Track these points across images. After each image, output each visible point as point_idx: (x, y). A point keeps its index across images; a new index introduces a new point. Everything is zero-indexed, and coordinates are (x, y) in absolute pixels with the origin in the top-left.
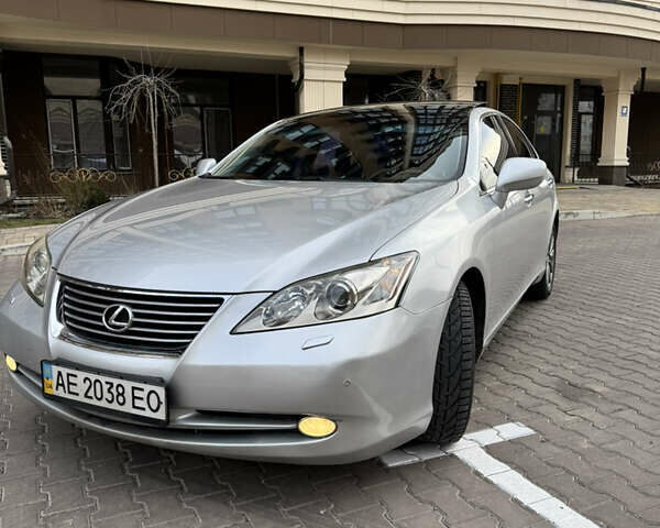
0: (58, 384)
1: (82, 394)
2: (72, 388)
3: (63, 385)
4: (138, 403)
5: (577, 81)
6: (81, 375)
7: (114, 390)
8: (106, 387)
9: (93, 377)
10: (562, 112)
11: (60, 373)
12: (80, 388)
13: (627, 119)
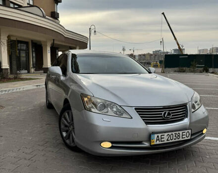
0: (157, 140)
1: (166, 140)
2: (162, 140)
3: (159, 140)
4: (183, 137)
5: (32, 41)
6: (166, 134)
7: (177, 135)
8: (174, 135)
9: (170, 134)
10: (28, 50)
11: (158, 136)
12: (165, 138)
13: (50, 54)
